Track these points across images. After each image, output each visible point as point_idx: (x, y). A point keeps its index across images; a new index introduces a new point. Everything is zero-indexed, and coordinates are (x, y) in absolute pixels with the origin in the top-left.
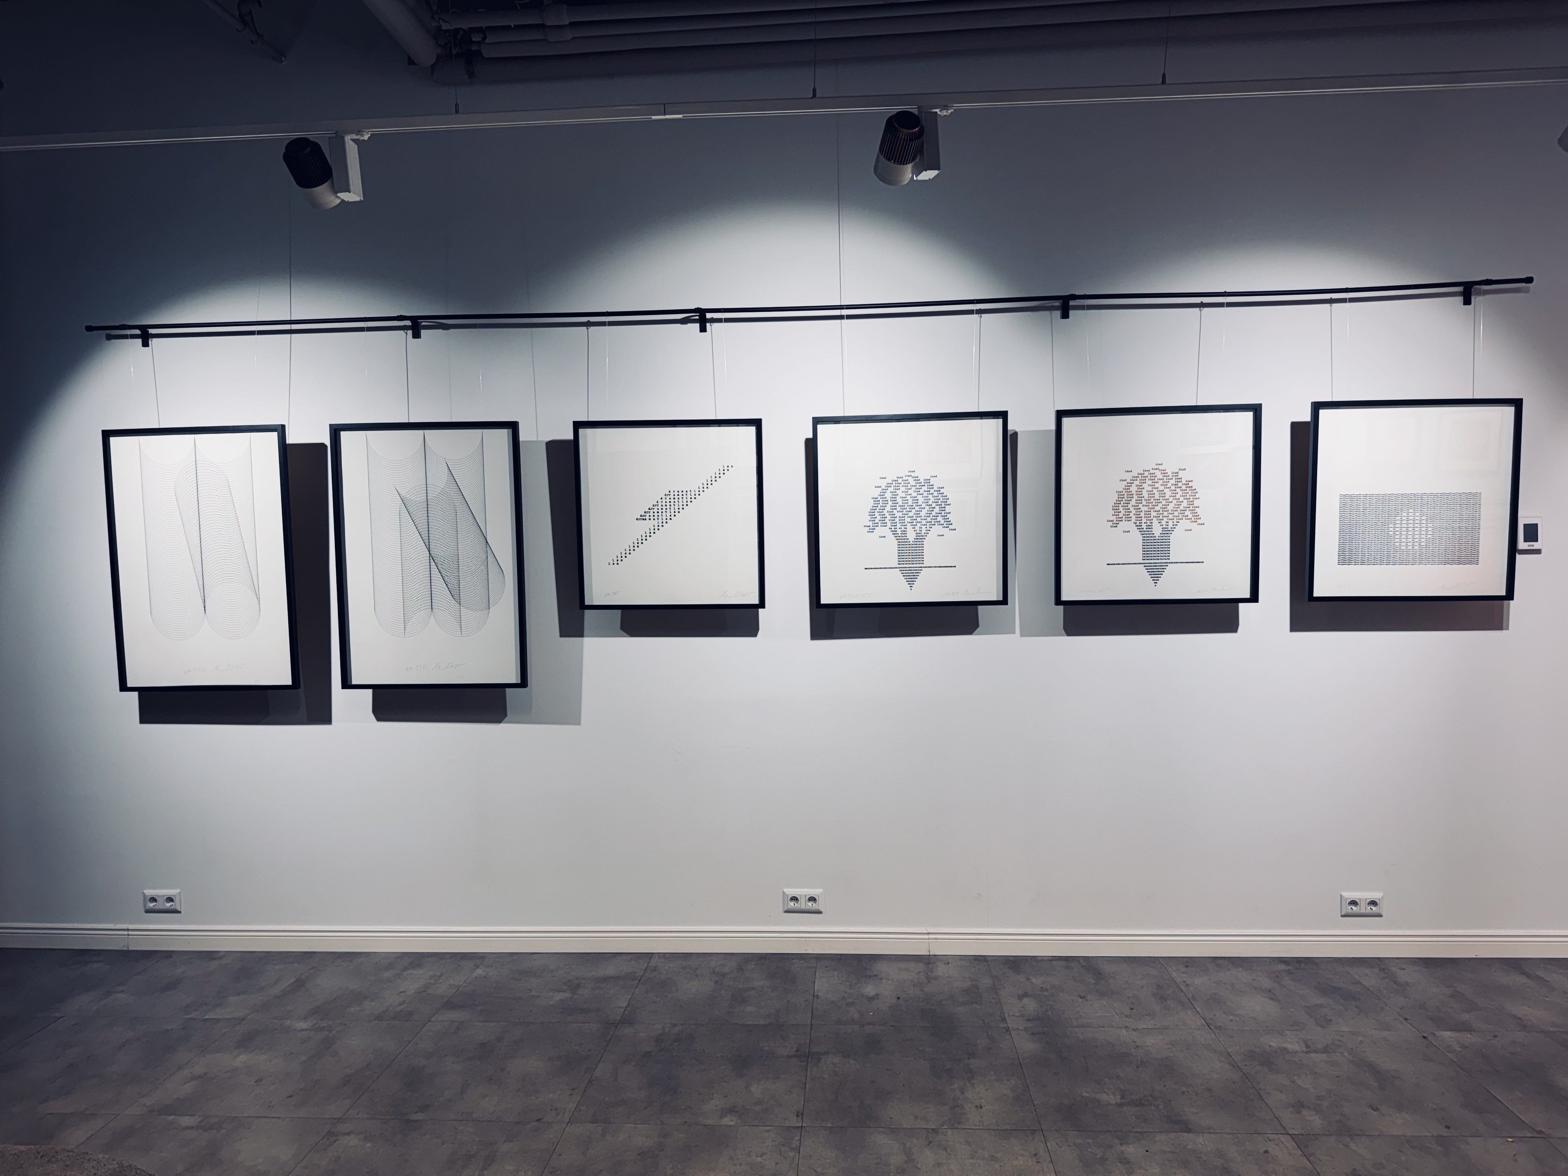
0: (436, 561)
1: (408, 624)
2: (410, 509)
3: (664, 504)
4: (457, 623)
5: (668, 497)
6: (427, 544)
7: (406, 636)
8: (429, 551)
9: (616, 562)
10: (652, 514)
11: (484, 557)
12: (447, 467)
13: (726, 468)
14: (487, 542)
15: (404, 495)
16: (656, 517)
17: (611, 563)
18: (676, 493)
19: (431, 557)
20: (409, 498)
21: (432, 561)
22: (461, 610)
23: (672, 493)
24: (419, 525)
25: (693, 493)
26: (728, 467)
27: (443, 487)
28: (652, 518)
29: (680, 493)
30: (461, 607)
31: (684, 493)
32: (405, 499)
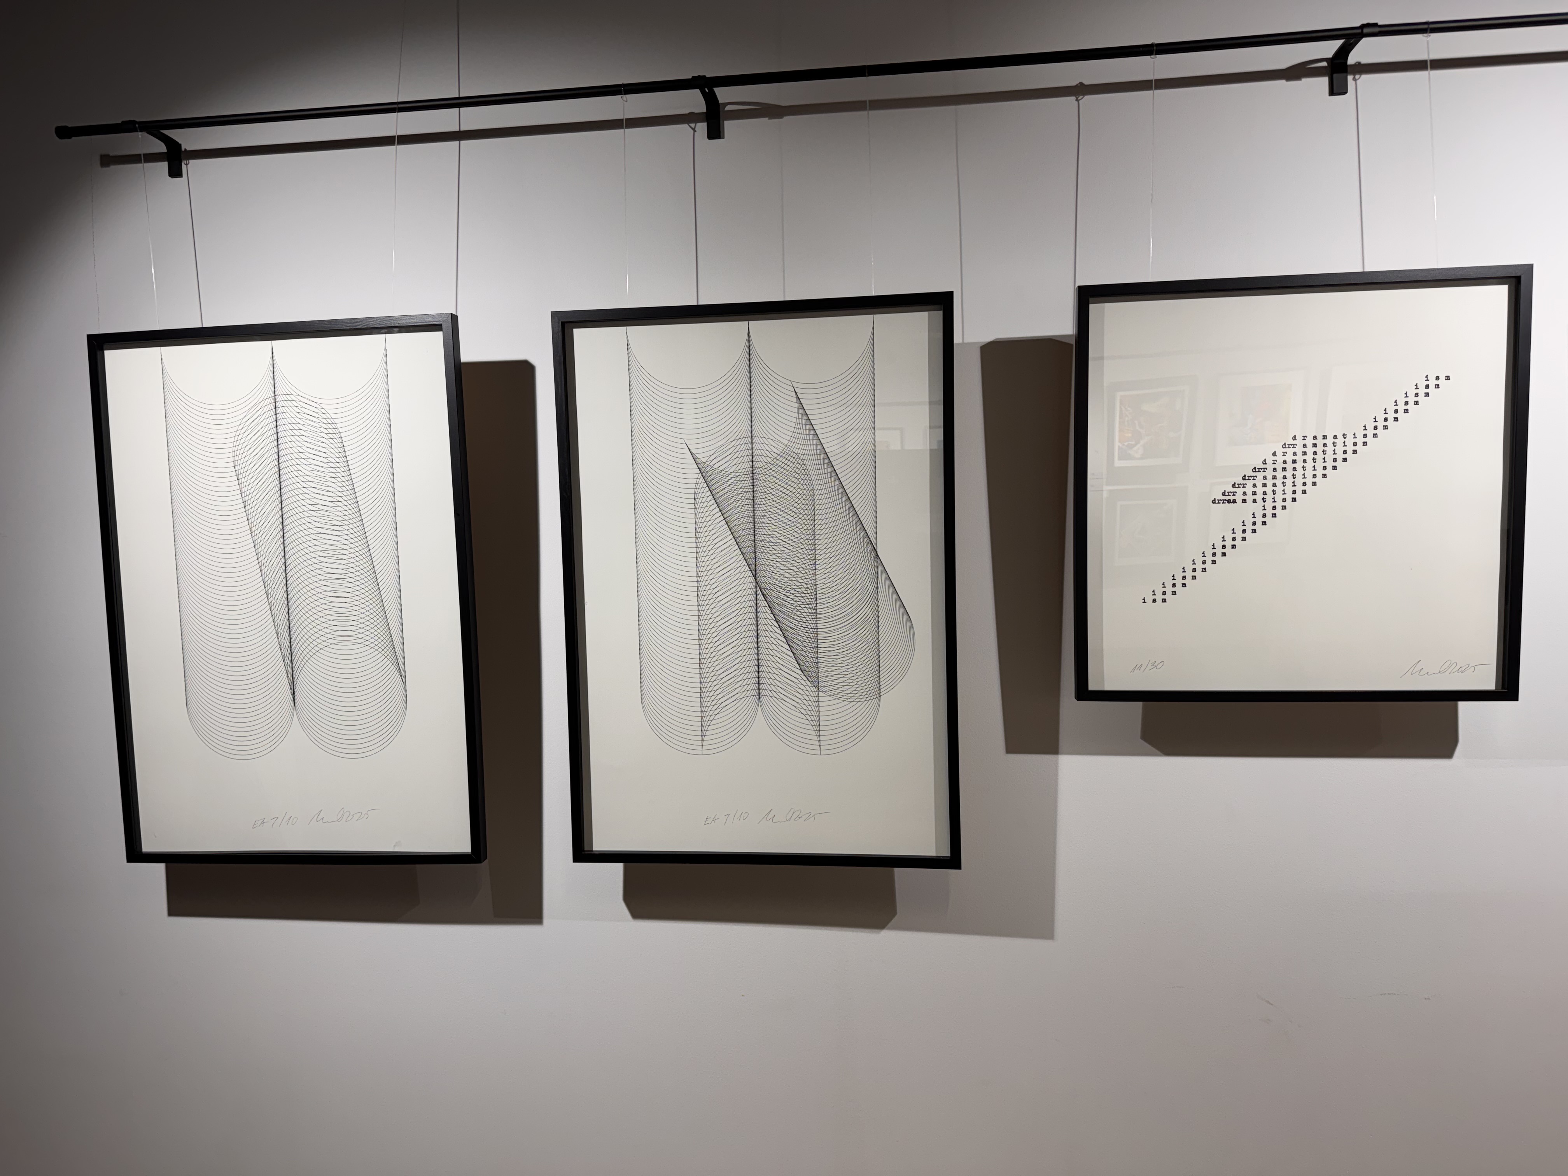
0: (769, 598)
1: (710, 728)
2: (717, 491)
3: (1279, 466)
4: (811, 727)
5: (1290, 451)
6: (751, 561)
7: (704, 752)
8: (755, 577)
9: (1159, 597)
10: (1249, 489)
11: (871, 588)
12: (795, 400)
13: (1432, 382)
14: (877, 555)
15: (704, 460)
16: (1259, 497)
17: (1149, 600)
18: (1310, 442)
19: (759, 590)
20: (716, 466)
21: (761, 597)
22: (821, 699)
23: (1299, 442)
24: (735, 523)
25: (1350, 441)
26: (1437, 378)
27: (786, 442)
28: (1249, 498)
29: (1320, 442)
30: (821, 694)
31: (1329, 441)
32: (708, 469)
